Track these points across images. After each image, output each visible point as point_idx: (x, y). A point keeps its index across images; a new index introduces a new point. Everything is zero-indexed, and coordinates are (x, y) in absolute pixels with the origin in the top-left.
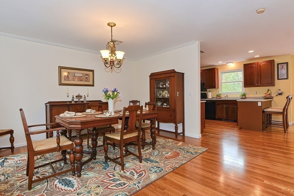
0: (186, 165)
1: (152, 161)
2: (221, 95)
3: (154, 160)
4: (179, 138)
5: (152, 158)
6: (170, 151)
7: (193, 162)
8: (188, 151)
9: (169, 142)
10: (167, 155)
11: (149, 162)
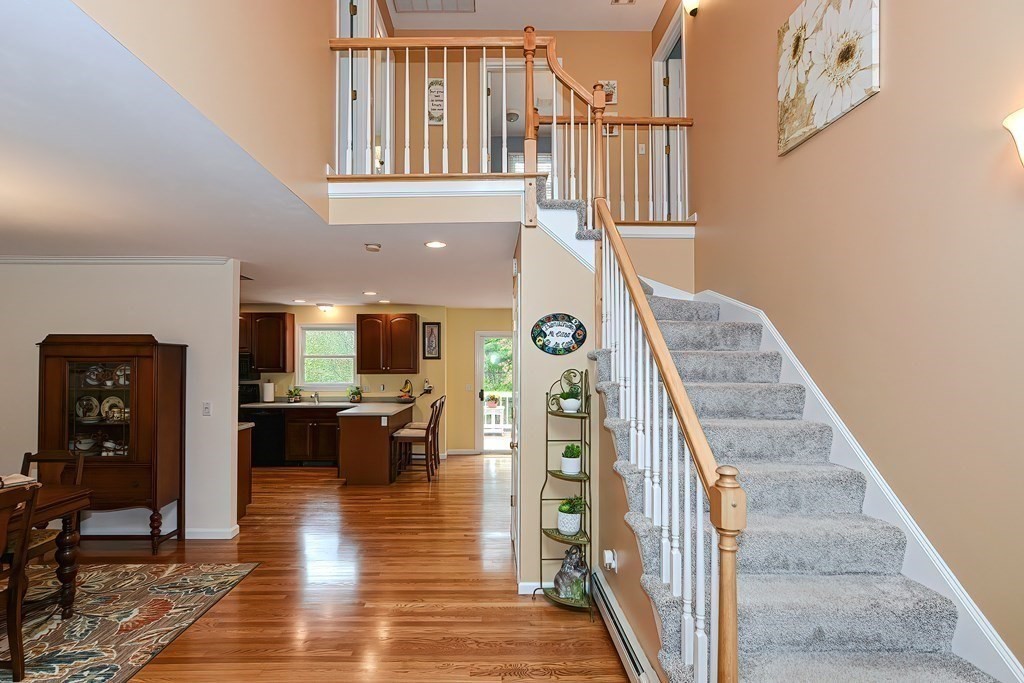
0: (191, 630)
1: (68, 659)
2: (301, 393)
3: (79, 651)
4: (166, 550)
5: (65, 649)
6: (135, 606)
7: (214, 615)
8: (197, 588)
9: (127, 573)
10: (125, 620)
11: (55, 665)
